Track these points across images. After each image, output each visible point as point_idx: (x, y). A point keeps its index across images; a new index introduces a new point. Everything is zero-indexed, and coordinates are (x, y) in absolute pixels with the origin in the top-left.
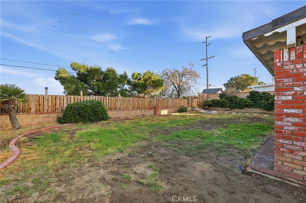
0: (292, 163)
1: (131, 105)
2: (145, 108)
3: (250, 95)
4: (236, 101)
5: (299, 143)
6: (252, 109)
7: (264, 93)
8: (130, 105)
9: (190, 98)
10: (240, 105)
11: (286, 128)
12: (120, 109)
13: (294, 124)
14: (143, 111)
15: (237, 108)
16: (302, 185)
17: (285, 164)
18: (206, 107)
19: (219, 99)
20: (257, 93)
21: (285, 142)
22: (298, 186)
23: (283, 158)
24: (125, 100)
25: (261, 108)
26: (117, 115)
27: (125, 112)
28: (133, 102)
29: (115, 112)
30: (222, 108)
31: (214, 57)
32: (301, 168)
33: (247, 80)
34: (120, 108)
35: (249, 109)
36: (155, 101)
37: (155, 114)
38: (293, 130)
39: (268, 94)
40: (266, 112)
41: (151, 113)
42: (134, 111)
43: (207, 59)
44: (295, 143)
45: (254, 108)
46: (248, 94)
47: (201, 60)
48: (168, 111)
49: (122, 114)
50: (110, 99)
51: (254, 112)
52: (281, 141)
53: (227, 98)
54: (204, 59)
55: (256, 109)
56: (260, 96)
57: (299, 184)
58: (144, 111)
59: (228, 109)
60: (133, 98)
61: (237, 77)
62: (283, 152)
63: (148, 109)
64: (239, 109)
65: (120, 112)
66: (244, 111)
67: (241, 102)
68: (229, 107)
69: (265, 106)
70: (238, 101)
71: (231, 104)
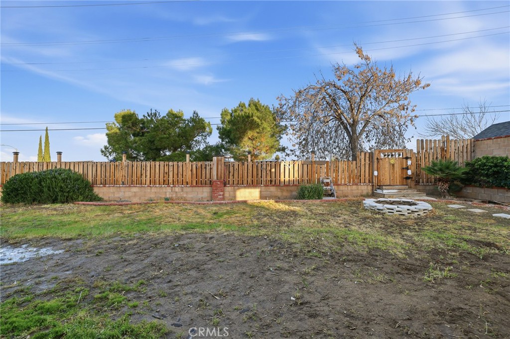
1: (148, 176)
2: (185, 184)
8: (146, 176)
12: (123, 184)
14: (177, 189)
24: (135, 168)
26: (117, 195)
27: (134, 190)
28: (153, 171)
29: (112, 190)
34: (123, 182)
36: (215, 168)
37: (212, 197)
41: (200, 196)
49: (128, 194)
50: (104, 165)
58: (182, 191)
60: (153, 163)
63: (192, 186)
65: (123, 189)
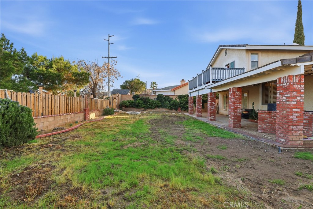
0: (296, 138)
1: (59, 107)
2: (75, 111)
3: (157, 97)
4: (149, 103)
5: (298, 127)
6: (161, 109)
7: (166, 96)
8: (57, 107)
9: (111, 98)
10: (152, 105)
11: (294, 119)
12: (42, 115)
13: (297, 117)
15: (150, 108)
16: (305, 148)
17: (294, 139)
18: (124, 108)
19: (132, 99)
20: (162, 96)
21: (294, 127)
22: (303, 149)
23: (292, 137)
25: (167, 108)
26: (38, 126)
27: (51, 119)
30: (137, 108)
31: (116, 57)
32: (299, 140)
33: (138, 84)
34: (42, 113)
35: (159, 109)
36: (85, 101)
37: (85, 119)
38: (297, 120)
39: (169, 97)
40: (169, 111)
42: (62, 118)
43: (109, 58)
44: (297, 127)
45: (162, 108)
46: (156, 97)
47: (102, 58)
48: (95, 114)
49: (47, 124)
50: (25, 96)
51: (162, 111)
52: (292, 127)
53: (141, 99)
54: (106, 58)
55: (163, 109)
56: (164, 99)
57: (303, 148)
59: (143, 109)
61: (131, 80)
62: (292, 133)
63: (78, 113)
64: (152, 109)
65: (43, 120)
66: (155, 111)
67: (153, 103)
68: (144, 107)
69: (169, 106)
70: (151, 103)
71: (146, 105)
